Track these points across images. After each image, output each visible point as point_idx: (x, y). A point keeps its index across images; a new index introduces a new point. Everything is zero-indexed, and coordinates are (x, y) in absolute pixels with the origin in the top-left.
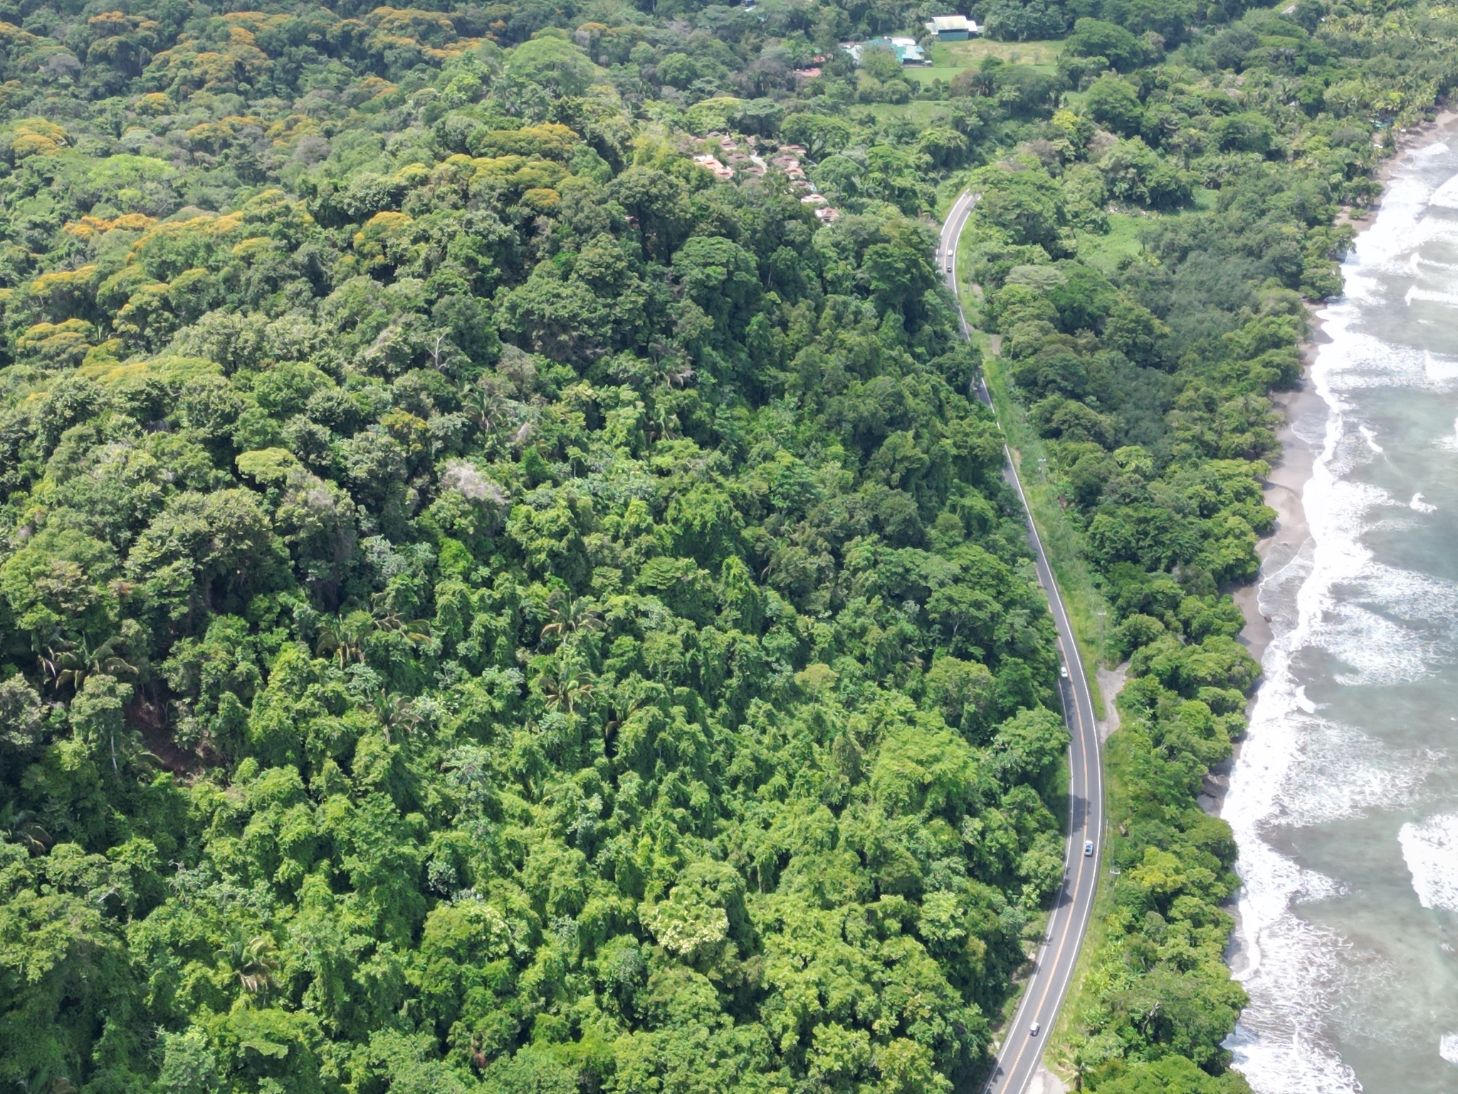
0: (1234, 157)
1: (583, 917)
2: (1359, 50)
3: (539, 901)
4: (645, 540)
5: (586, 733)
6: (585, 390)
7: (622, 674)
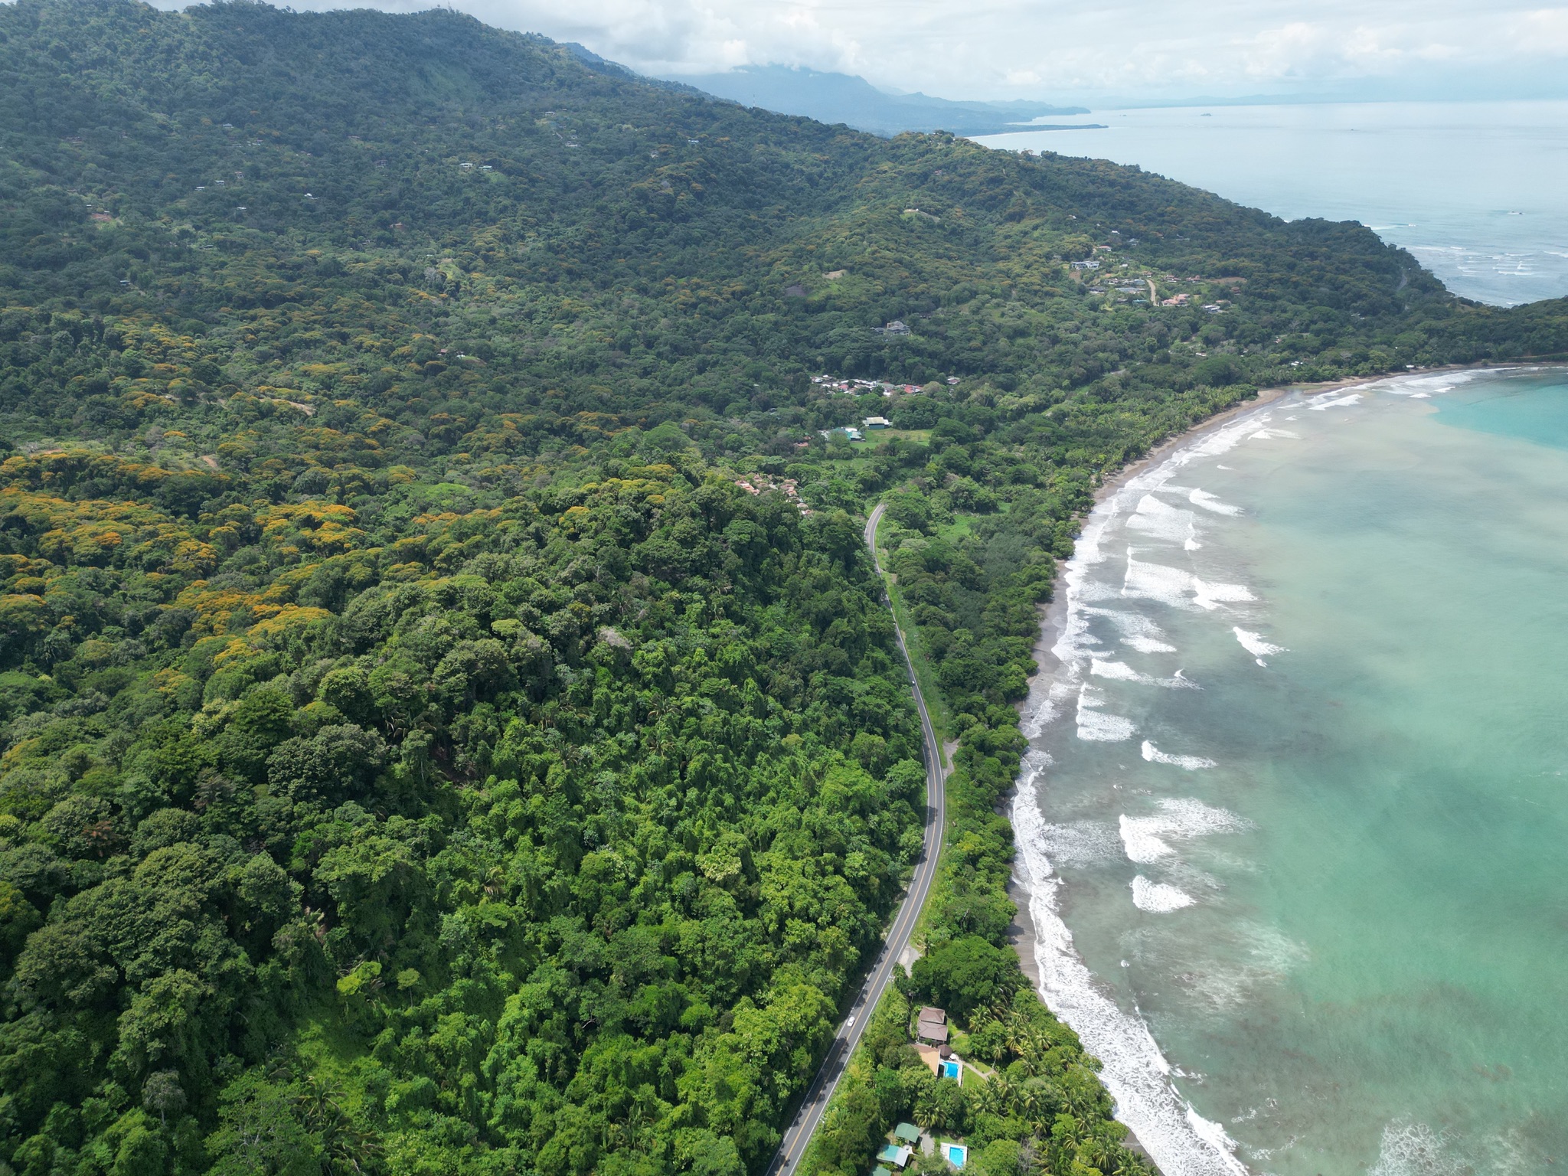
0: (1019, 487)
1: (665, 861)
2: (1084, 434)
3: (642, 852)
4: (703, 669)
5: (669, 767)
6: (675, 594)
7: (690, 737)
